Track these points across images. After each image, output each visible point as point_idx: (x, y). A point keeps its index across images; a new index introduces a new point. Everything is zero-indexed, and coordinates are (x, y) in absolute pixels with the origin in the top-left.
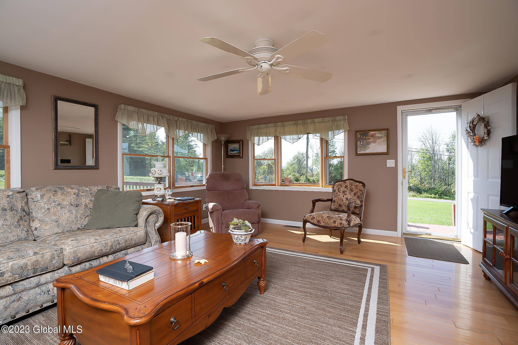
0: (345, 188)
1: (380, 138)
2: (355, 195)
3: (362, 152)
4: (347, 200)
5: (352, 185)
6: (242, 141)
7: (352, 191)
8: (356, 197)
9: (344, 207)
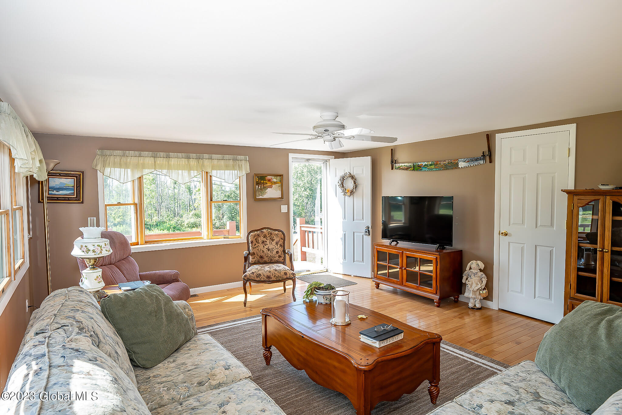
0: (264, 237)
1: (275, 183)
2: (277, 244)
3: (261, 197)
4: (269, 250)
5: (271, 234)
6: (83, 173)
7: (273, 240)
8: (279, 245)
9: (266, 259)
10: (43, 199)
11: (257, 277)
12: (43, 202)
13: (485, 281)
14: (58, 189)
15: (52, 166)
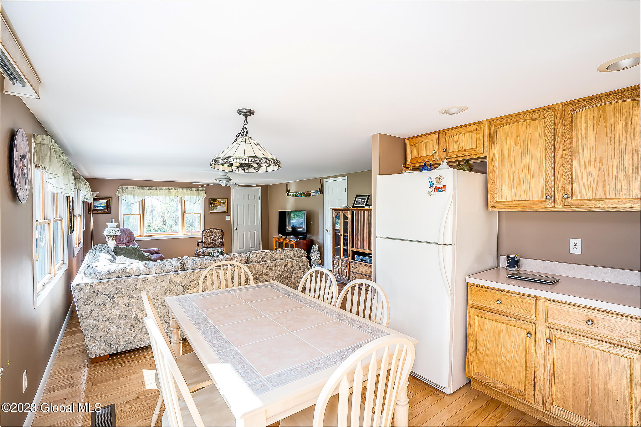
0: (211, 233)
1: (222, 203)
2: (218, 237)
3: (213, 211)
4: (214, 240)
5: (215, 231)
6: (111, 198)
7: (216, 235)
8: (219, 238)
9: (212, 245)
10: (90, 211)
11: (202, 253)
12: (90, 213)
13: (319, 255)
14: (98, 207)
15: (95, 195)
